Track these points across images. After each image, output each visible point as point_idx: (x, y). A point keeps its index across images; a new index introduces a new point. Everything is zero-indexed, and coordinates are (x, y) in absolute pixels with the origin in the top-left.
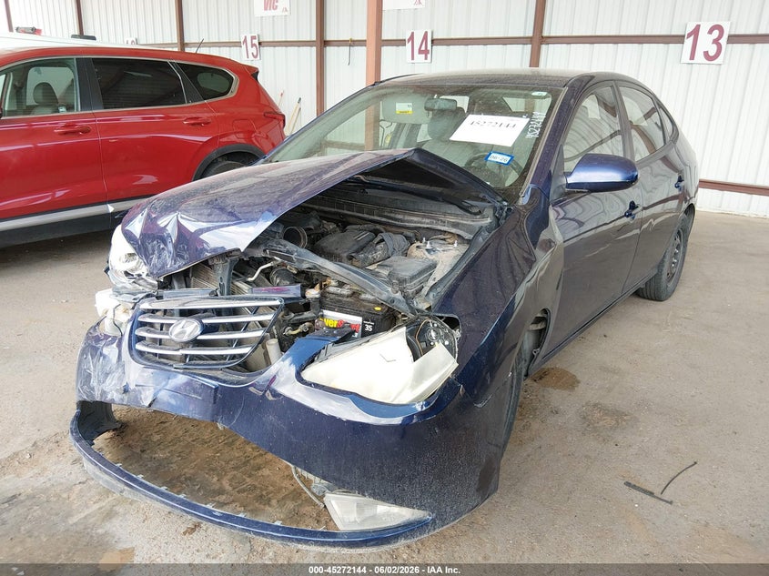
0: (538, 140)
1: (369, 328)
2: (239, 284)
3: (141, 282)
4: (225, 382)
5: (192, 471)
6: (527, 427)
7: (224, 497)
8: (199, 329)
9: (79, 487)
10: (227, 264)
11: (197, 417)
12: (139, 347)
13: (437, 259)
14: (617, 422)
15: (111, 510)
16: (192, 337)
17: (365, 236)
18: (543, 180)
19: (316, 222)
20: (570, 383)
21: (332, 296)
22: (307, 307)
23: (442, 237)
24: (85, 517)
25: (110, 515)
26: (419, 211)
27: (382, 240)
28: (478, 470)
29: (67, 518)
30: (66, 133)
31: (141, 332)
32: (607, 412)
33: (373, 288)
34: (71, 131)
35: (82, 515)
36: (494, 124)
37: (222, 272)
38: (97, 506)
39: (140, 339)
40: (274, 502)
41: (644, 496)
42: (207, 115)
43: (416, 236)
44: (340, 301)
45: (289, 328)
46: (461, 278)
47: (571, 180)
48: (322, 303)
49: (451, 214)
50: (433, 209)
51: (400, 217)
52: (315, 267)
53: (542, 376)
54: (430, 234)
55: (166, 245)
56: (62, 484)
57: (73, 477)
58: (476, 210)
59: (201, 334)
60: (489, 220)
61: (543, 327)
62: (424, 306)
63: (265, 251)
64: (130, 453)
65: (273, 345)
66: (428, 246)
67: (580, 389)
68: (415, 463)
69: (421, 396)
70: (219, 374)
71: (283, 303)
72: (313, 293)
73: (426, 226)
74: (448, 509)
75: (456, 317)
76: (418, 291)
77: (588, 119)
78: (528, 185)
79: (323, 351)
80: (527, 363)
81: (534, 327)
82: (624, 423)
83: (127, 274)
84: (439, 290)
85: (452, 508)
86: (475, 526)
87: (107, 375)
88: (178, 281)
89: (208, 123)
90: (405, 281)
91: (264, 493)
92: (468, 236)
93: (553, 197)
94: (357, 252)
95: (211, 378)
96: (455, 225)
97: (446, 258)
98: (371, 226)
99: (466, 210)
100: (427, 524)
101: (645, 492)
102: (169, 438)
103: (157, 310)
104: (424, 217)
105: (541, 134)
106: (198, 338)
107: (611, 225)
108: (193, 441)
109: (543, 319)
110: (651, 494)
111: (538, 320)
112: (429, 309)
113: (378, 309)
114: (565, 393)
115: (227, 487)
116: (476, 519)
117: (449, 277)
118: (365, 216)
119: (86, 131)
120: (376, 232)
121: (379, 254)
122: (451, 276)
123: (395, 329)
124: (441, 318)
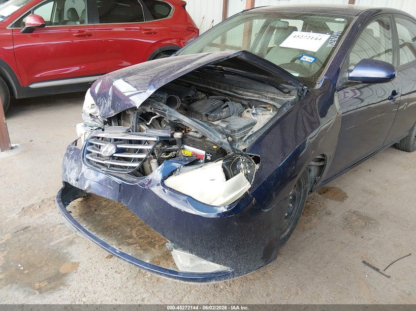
0: (334, 48)
1: (209, 158)
2: (142, 126)
3: (97, 120)
4: (125, 181)
5: (118, 224)
6: (309, 221)
7: (131, 240)
8: (114, 150)
9: (59, 226)
10: (135, 114)
11: (111, 198)
12: (88, 156)
13: (257, 119)
14: (366, 223)
15: (73, 240)
16: (110, 154)
17: (218, 103)
18: (333, 74)
19: (193, 92)
20: (341, 197)
21: (190, 138)
22: (174, 142)
23: (264, 106)
24: (59, 243)
25: (71, 243)
26: (252, 89)
27: (227, 106)
28: (263, 248)
29: (50, 242)
30: (79, 36)
31: (89, 149)
32: (360, 216)
33: (211, 135)
34: (82, 34)
35: (58, 241)
36: (308, 37)
37: (133, 118)
38: (66, 237)
39: (89, 152)
40: (157, 246)
41: (373, 270)
42: (155, 28)
43: (249, 104)
44: (194, 141)
45: (164, 154)
46: (267, 133)
47: (351, 75)
48: (183, 141)
49: (271, 92)
50: (261, 88)
51: (240, 92)
52: (179, 120)
53: (324, 191)
54: (257, 104)
55: (107, 101)
56: (51, 223)
57: (58, 220)
58: (286, 91)
59: (116, 153)
60: (294, 97)
61: (323, 164)
62: (242, 147)
63: (151, 108)
64: (89, 210)
65: (154, 162)
66: (254, 111)
67: (347, 201)
68: (221, 240)
69: (227, 202)
70: (123, 176)
71: (158, 140)
72: (178, 135)
73: (255, 99)
74: (242, 267)
75: (259, 156)
76: (242, 138)
77: (373, 37)
78: (323, 77)
79: (178, 170)
80: (313, 184)
81: (318, 164)
82: (370, 225)
83: (91, 115)
84: (253, 138)
85: (244, 267)
86: (266, 275)
87: (72, 169)
88: (114, 121)
89: (156, 33)
90: (235, 131)
91: (153, 241)
92: (279, 106)
93: (339, 84)
94: (211, 112)
95: (118, 178)
96: (273, 99)
97: (262, 118)
98: (223, 97)
99: (281, 90)
100: (229, 274)
101: (374, 268)
102: (110, 205)
103: (100, 137)
104: (255, 93)
105: (336, 45)
106: (114, 155)
107: (377, 104)
108: (122, 207)
109: (323, 159)
110: (377, 270)
111: (320, 160)
112: (244, 150)
113: (215, 147)
114: (337, 203)
115: (135, 235)
116: (267, 271)
117: (261, 131)
118: (222, 91)
119: (90, 35)
120: (224, 101)
121: (224, 114)
122: (263, 130)
123: (217, 161)
124: (251, 156)
